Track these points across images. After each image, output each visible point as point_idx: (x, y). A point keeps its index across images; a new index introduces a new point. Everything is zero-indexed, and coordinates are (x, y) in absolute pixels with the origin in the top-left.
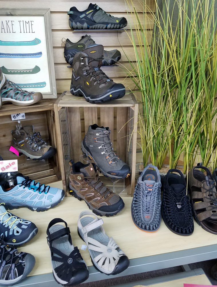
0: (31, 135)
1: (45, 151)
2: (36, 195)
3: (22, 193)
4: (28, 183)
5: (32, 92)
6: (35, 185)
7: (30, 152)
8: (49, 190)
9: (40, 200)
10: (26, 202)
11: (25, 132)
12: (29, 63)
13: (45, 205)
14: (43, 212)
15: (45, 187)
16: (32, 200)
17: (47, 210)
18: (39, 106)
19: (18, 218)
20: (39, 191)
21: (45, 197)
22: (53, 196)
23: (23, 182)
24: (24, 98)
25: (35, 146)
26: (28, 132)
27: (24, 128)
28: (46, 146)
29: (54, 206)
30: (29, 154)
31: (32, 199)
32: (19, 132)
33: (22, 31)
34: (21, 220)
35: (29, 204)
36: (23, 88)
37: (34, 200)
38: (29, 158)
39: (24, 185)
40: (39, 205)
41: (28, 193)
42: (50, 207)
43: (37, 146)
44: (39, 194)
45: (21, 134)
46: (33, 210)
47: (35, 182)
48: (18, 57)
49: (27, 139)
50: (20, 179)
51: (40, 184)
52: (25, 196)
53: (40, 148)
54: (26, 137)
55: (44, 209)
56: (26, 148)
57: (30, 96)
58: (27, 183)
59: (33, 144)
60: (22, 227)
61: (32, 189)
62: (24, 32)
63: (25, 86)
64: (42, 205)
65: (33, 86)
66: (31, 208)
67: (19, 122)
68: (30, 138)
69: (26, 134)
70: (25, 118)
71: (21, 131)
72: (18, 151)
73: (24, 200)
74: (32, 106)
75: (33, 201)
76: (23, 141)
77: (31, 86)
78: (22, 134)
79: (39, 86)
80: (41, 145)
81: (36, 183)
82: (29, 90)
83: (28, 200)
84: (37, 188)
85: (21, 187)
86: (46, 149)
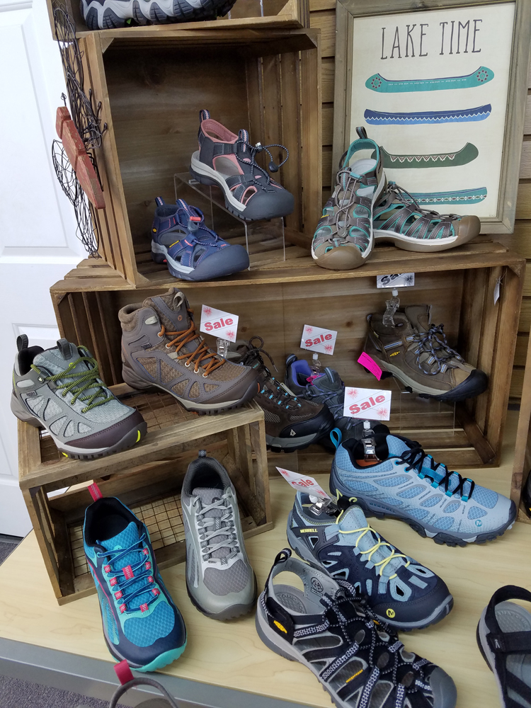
0: (422, 329)
1: (457, 379)
2: (439, 497)
3: (401, 483)
4: (417, 458)
5: (451, 216)
6: (434, 467)
7: (414, 374)
8: (473, 493)
9: (448, 515)
10: (408, 508)
11: (407, 321)
12: (450, 137)
13: (461, 530)
14: (451, 548)
15: (462, 481)
16: (426, 509)
17: (464, 544)
18: (468, 253)
19: (397, 551)
20: (446, 489)
21: (461, 508)
22: (486, 513)
23: (405, 453)
24: (429, 231)
25: (431, 360)
26: (415, 321)
27: (409, 311)
28: (461, 365)
29: (485, 539)
30: (410, 379)
31: (426, 506)
32: (392, 319)
33: (447, 50)
34: (405, 560)
35: (416, 516)
36: (422, 204)
37: (432, 510)
38: (409, 389)
39: (408, 463)
40: (443, 527)
41: (416, 486)
42: (474, 539)
43: (435, 361)
44: (445, 496)
45: (396, 326)
46: (424, 535)
47: (432, 461)
48: (424, 122)
49: (411, 338)
50: (395, 445)
51: (446, 467)
52: (408, 492)
53: (444, 368)
54: (409, 335)
55: (456, 542)
56: (403, 361)
57: (447, 226)
58: (414, 458)
59: (426, 355)
60: (410, 580)
61: (428, 479)
62: (451, 53)
63: (427, 200)
64: (453, 529)
65: (450, 199)
66: (419, 528)
67: (395, 293)
68: (418, 338)
69: (409, 326)
70: (413, 284)
71: (396, 317)
72: (381, 365)
73: (406, 502)
74: (449, 254)
75: (428, 512)
76: (400, 343)
77: (443, 200)
78: (399, 326)
79: (466, 198)
80: (447, 359)
81: (435, 463)
82: (443, 210)
83: (414, 504)
84: (441, 478)
85: (399, 465)
86: (461, 375)
